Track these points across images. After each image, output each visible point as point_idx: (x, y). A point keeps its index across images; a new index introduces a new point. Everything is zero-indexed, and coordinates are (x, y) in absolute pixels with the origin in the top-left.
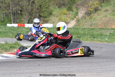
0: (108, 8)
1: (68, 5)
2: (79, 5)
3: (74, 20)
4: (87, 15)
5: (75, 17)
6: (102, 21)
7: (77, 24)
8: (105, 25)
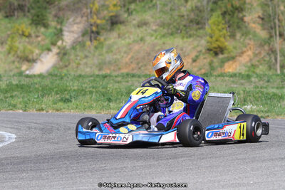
0: (147, 16)
1: (33, 8)
2: (63, 9)
3: (50, 53)
4: (89, 38)
5: (54, 44)
6: (131, 54)
7: (61, 64)
8: (140, 65)
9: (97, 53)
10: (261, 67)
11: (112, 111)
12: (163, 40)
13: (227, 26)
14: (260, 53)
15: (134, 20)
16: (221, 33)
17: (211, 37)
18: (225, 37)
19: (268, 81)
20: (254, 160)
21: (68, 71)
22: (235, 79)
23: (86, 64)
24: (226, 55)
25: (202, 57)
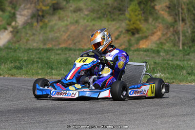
0: (81, 4)
4: (36, 20)
5: (9, 24)
6: (69, 33)
7: (14, 39)
8: (75, 41)
9: (42, 32)
10: (167, 44)
11: (54, 77)
12: (93, 22)
13: (142, 12)
14: (167, 33)
15: (71, 6)
16: (138, 18)
17: (130, 21)
18: (140, 21)
19: (173, 55)
20: (162, 116)
21: (19, 45)
22: (148, 53)
23: (33, 40)
24: (140, 35)
25: (122, 36)
